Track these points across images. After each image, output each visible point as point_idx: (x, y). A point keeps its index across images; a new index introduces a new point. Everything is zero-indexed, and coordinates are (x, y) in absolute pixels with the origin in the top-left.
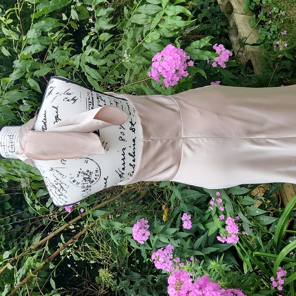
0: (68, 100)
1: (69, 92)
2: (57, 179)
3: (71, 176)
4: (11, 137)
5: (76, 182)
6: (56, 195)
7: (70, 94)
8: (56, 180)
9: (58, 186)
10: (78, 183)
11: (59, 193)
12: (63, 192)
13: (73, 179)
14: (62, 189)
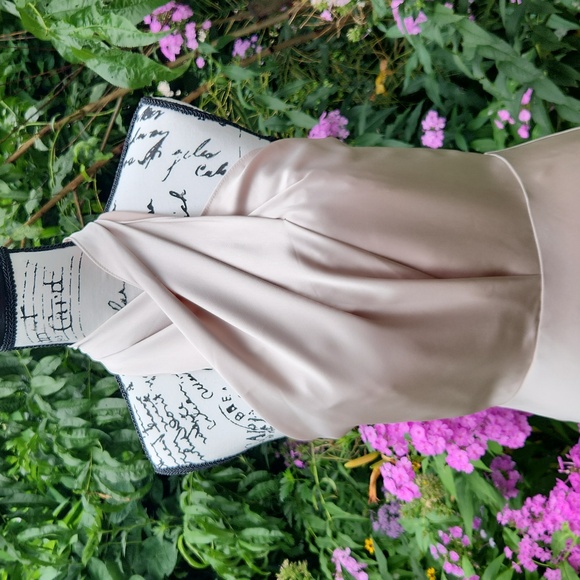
0: (208, 174)
1: (208, 148)
2: (189, 401)
3: (225, 394)
4: (57, 287)
5: (234, 413)
6: (175, 450)
7: (211, 155)
8: (185, 405)
9: (187, 424)
10: (240, 416)
11: (184, 444)
12: (197, 442)
13: (229, 404)
14: (195, 431)
